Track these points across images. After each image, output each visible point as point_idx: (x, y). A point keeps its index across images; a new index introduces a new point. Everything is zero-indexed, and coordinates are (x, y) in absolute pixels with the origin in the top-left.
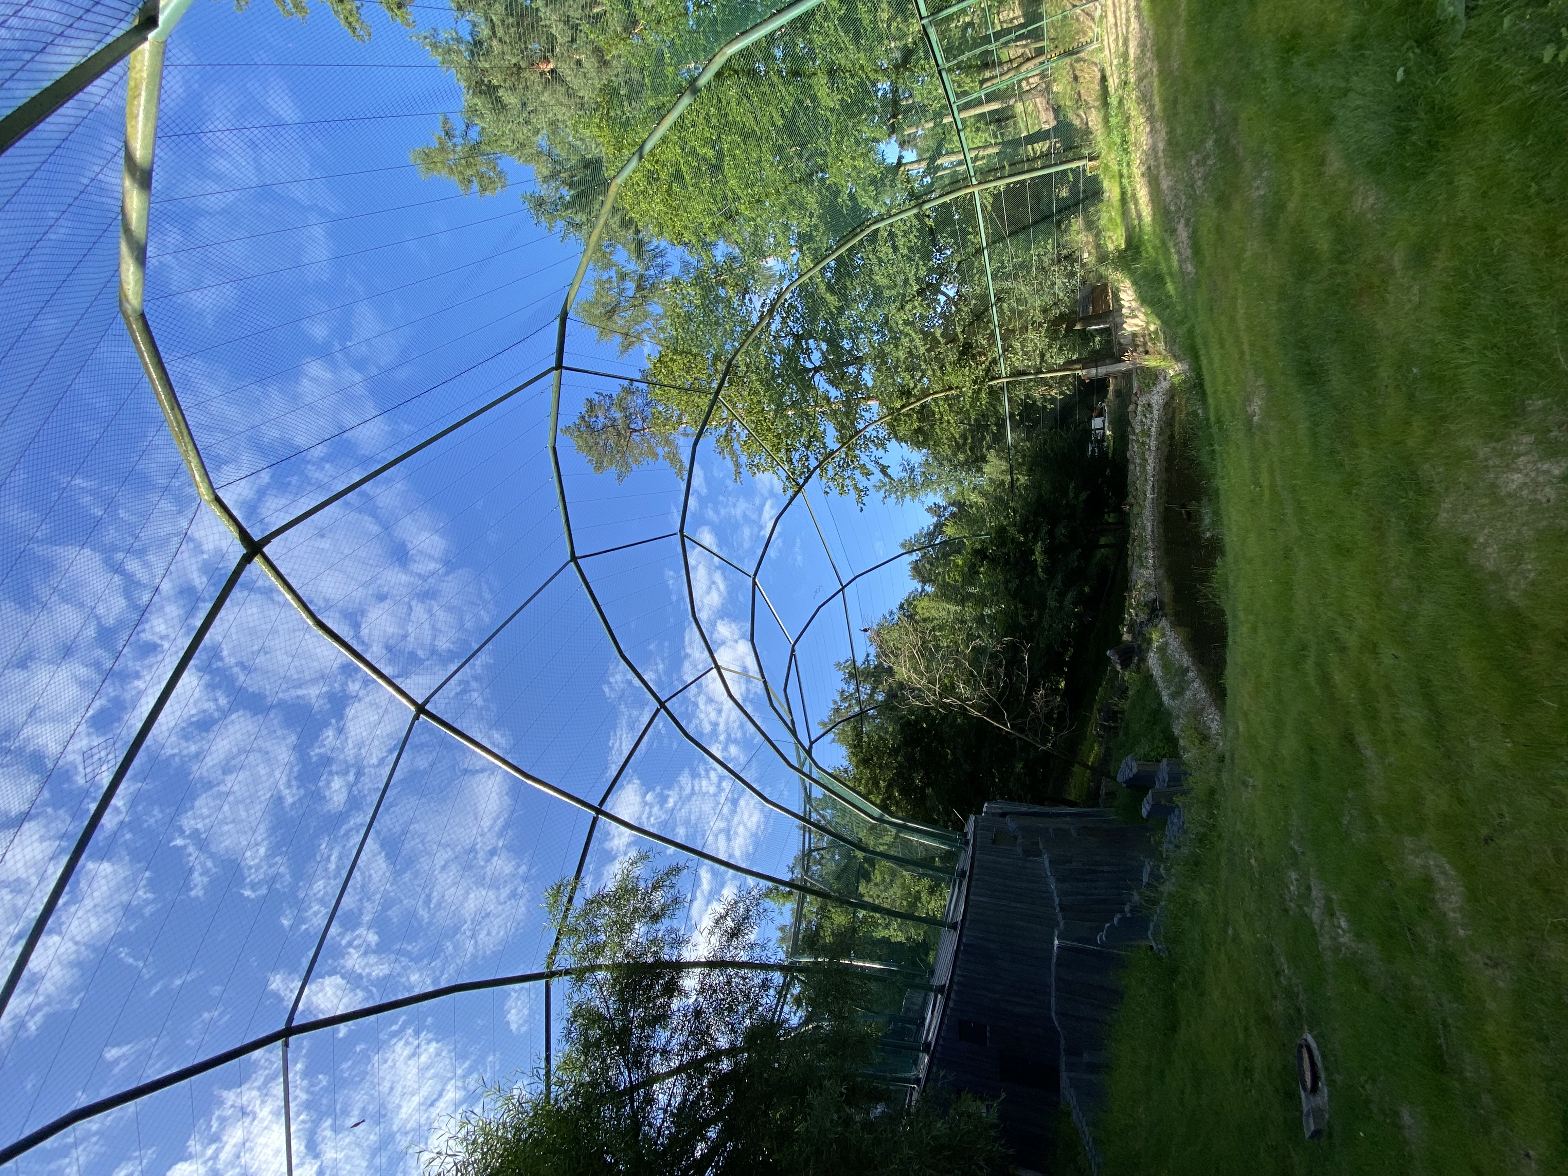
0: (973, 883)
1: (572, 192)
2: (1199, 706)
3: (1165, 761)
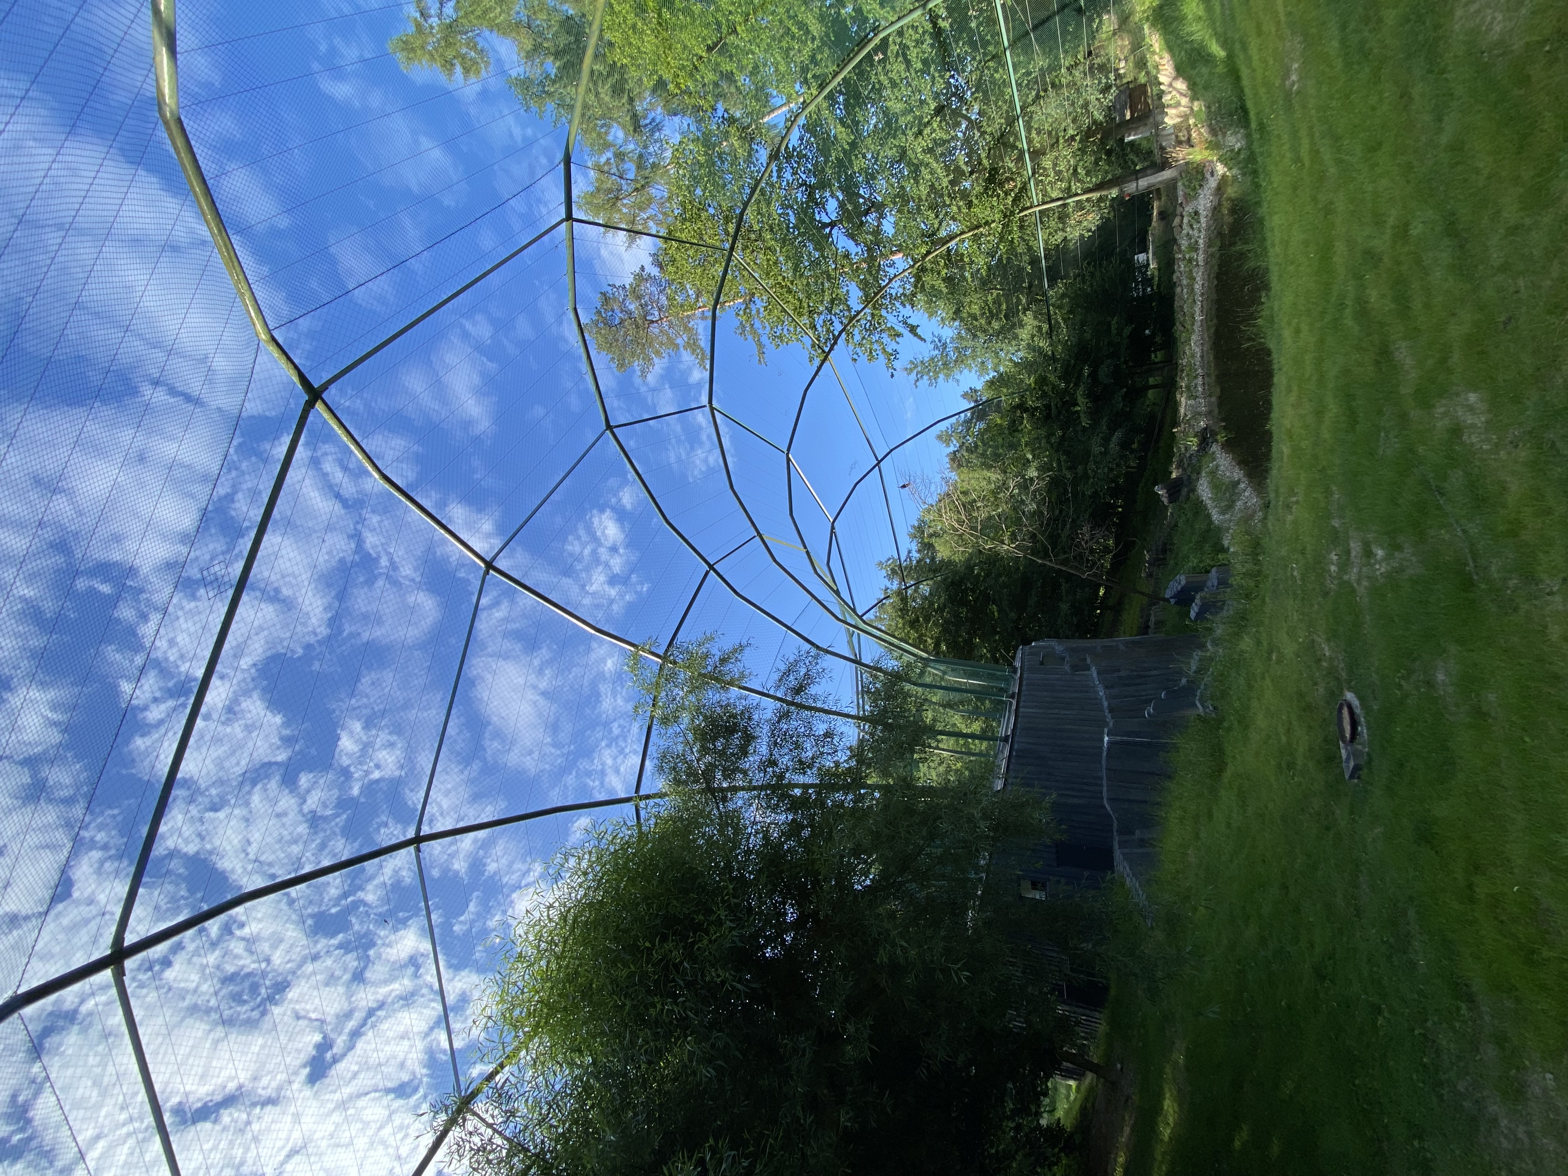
1: (558, 64)
3: (1214, 570)
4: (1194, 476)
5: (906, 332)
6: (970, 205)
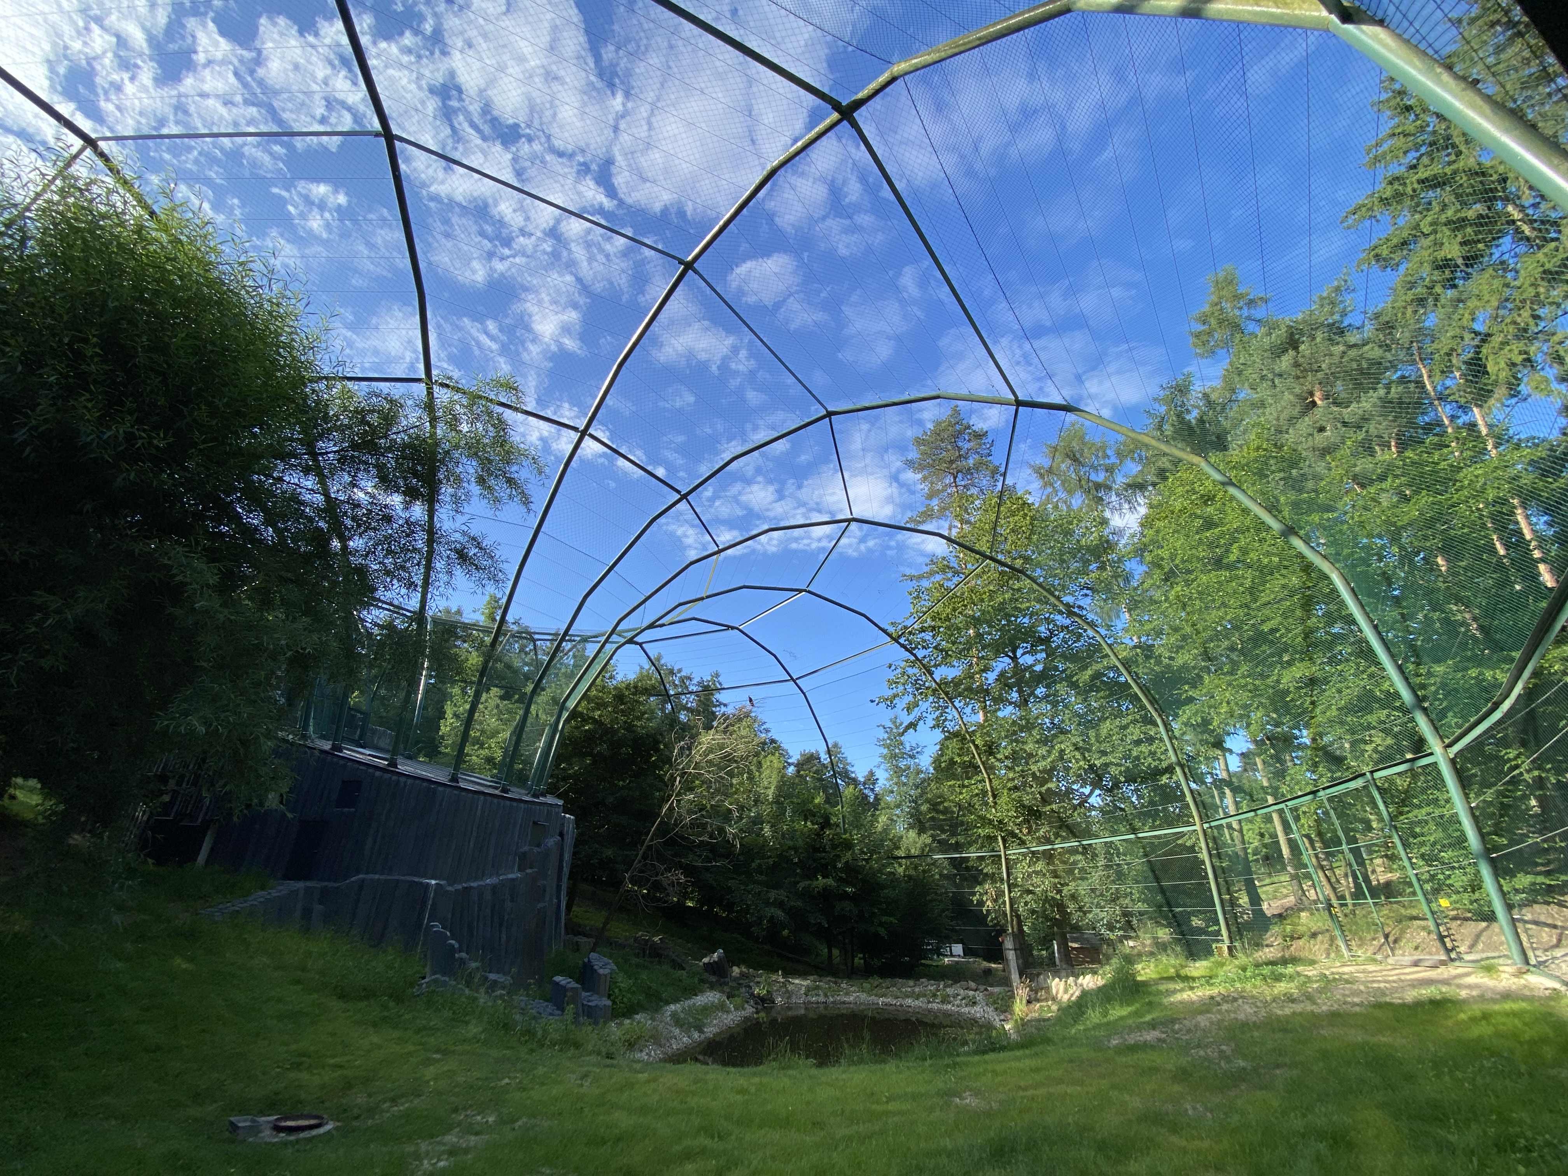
0: (495, 801)
1: (1194, 422)
2: (663, 1041)
3: (609, 1003)
4: (725, 989)
5: (912, 718)
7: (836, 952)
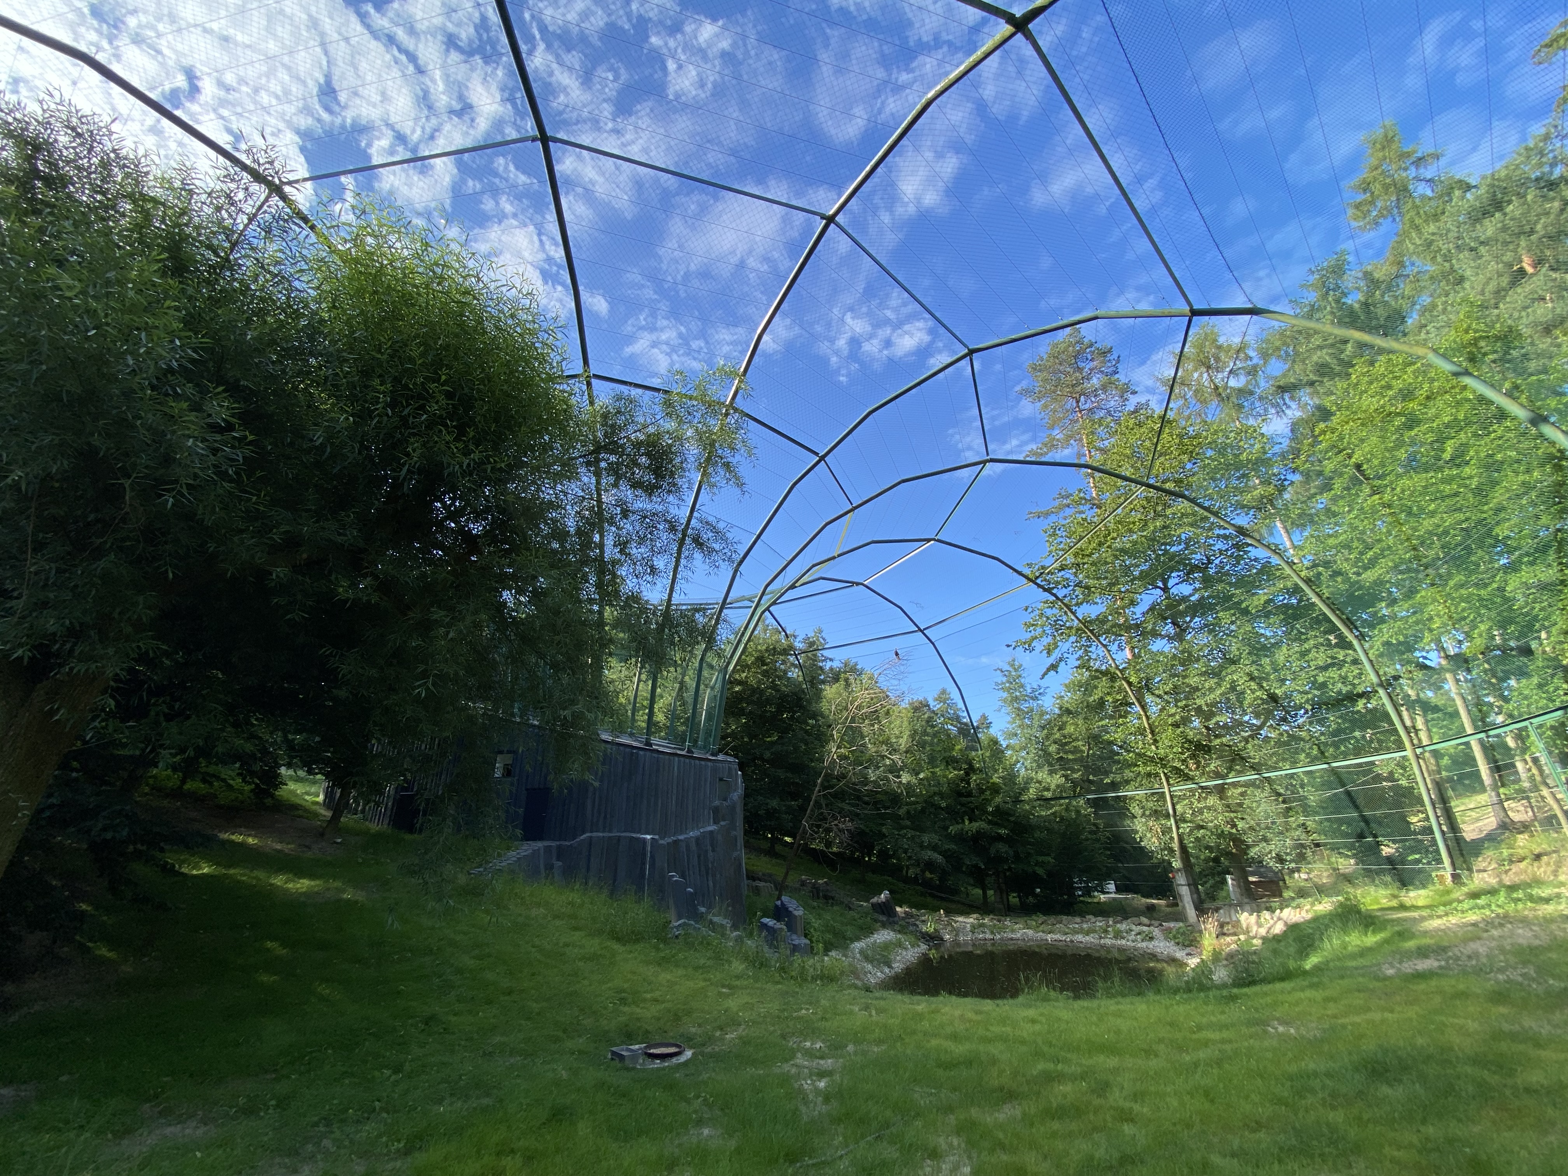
3: (808, 942)
4: (897, 927)
5: (1051, 660)
6: (1176, 725)
7: (990, 893)
